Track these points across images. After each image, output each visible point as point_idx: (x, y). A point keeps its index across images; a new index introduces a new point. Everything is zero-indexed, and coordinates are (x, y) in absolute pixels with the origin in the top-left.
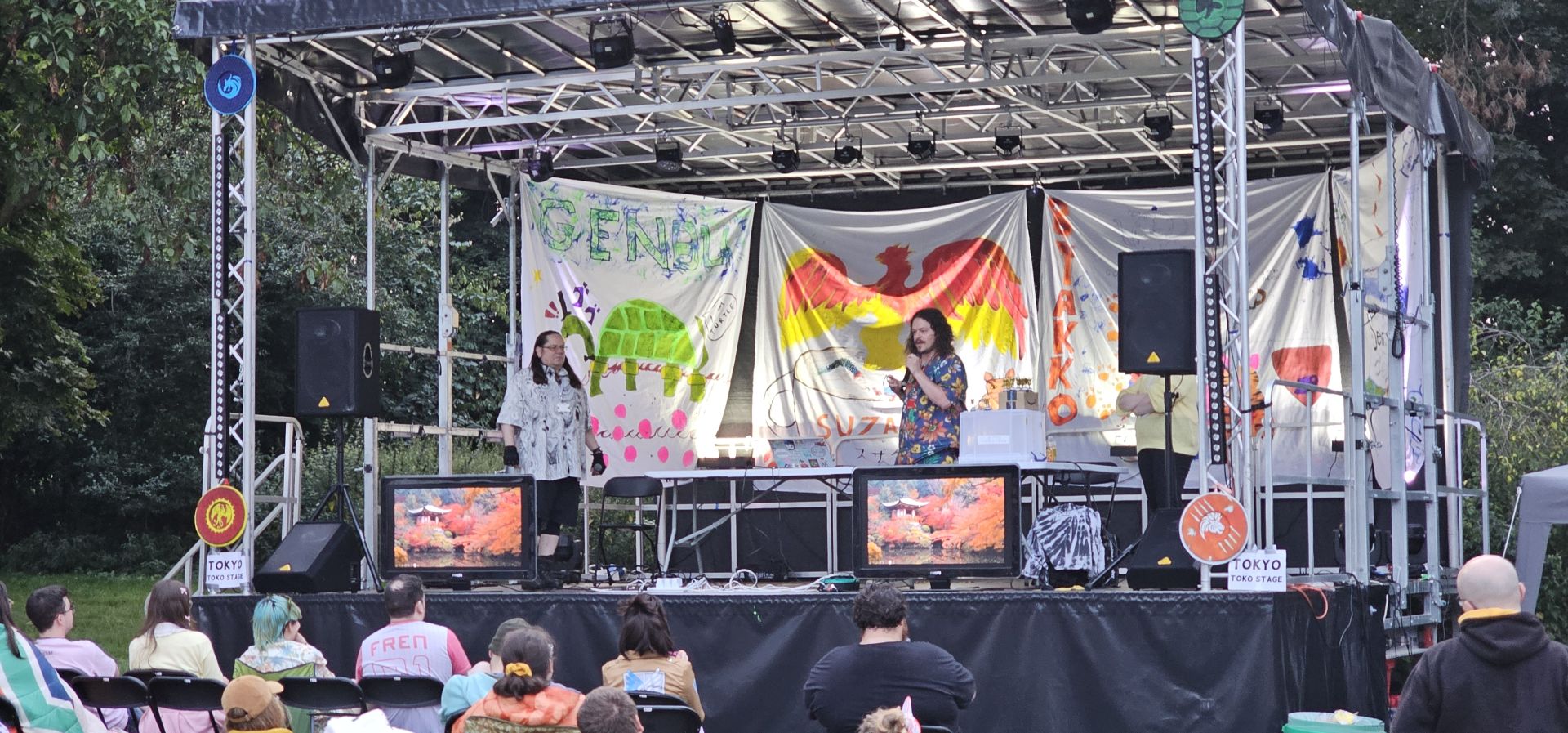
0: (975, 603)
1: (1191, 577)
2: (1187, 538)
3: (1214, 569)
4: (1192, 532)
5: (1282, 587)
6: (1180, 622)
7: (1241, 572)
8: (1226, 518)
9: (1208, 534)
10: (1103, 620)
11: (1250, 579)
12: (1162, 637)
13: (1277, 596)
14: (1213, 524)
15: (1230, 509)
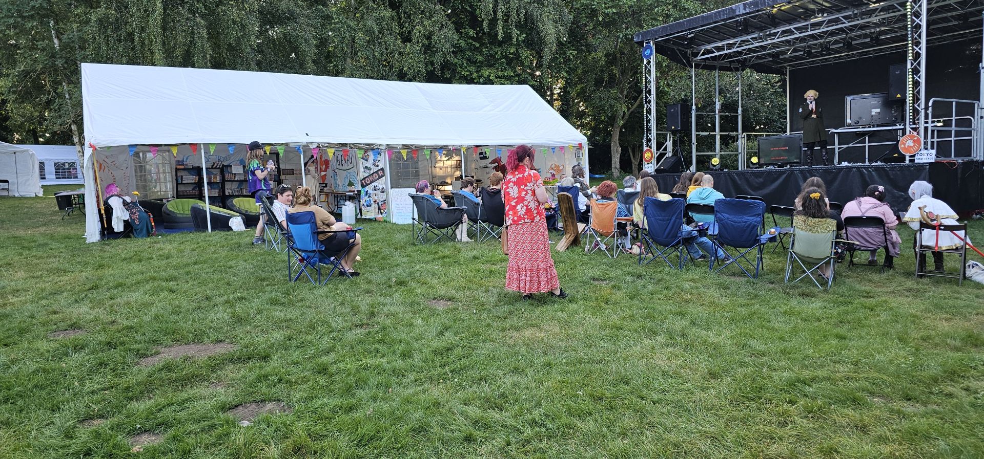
0: (835, 169)
1: (903, 158)
2: (901, 148)
3: (910, 156)
4: (903, 146)
5: (933, 161)
6: (898, 172)
7: (919, 157)
8: (914, 141)
9: (908, 146)
10: (873, 173)
11: (922, 159)
12: (892, 177)
13: (931, 164)
14: (910, 143)
15: (916, 138)
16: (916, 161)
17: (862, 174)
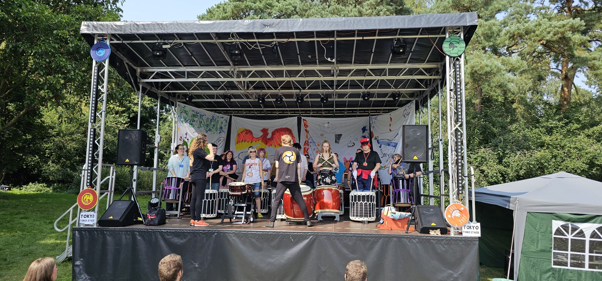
2: (448, 218)
3: (457, 229)
4: (449, 216)
5: (479, 235)
7: (466, 230)
8: (461, 212)
9: (455, 217)
11: (468, 232)
12: (439, 251)
13: (477, 238)
14: (457, 214)
15: (462, 209)
16: (464, 235)
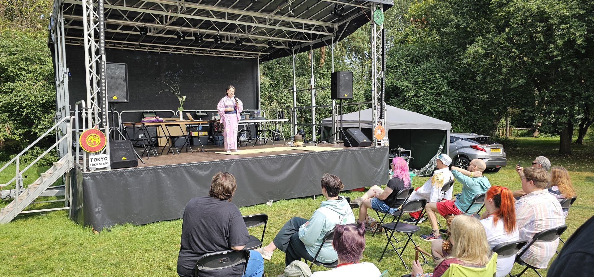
4: (376, 134)
7: (383, 142)
8: (381, 131)
9: (378, 134)
14: (379, 132)
15: (382, 129)
17: (355, 156)
